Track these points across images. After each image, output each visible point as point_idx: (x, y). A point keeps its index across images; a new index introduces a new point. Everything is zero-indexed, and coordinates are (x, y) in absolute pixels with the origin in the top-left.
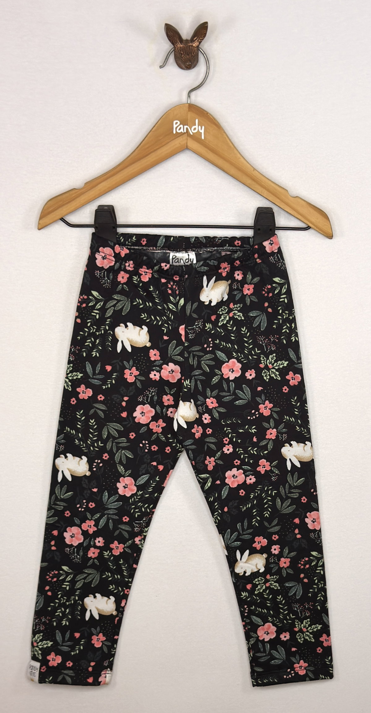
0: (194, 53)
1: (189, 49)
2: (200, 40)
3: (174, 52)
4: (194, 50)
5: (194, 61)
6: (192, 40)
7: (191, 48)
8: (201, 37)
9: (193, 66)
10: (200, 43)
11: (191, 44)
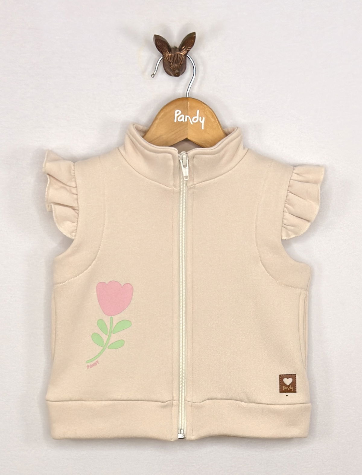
0: (182, 62)
1: (178, 57)
2: (188, 49)
3: (162, 60)
4: (182, 58)
5: (182, 69)
6: (180, 49)
7: (179, 58)
8: (189, 47)
9: (181, 73)
10: (188, 51)
11: (179, 53)
